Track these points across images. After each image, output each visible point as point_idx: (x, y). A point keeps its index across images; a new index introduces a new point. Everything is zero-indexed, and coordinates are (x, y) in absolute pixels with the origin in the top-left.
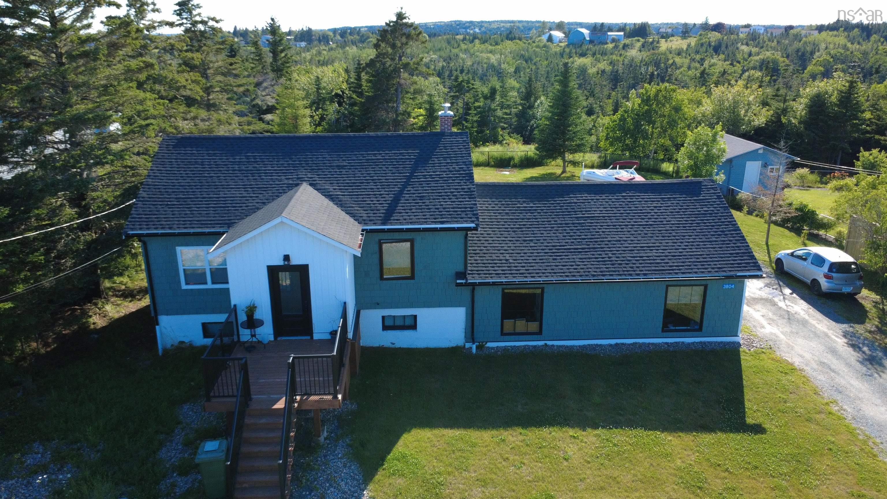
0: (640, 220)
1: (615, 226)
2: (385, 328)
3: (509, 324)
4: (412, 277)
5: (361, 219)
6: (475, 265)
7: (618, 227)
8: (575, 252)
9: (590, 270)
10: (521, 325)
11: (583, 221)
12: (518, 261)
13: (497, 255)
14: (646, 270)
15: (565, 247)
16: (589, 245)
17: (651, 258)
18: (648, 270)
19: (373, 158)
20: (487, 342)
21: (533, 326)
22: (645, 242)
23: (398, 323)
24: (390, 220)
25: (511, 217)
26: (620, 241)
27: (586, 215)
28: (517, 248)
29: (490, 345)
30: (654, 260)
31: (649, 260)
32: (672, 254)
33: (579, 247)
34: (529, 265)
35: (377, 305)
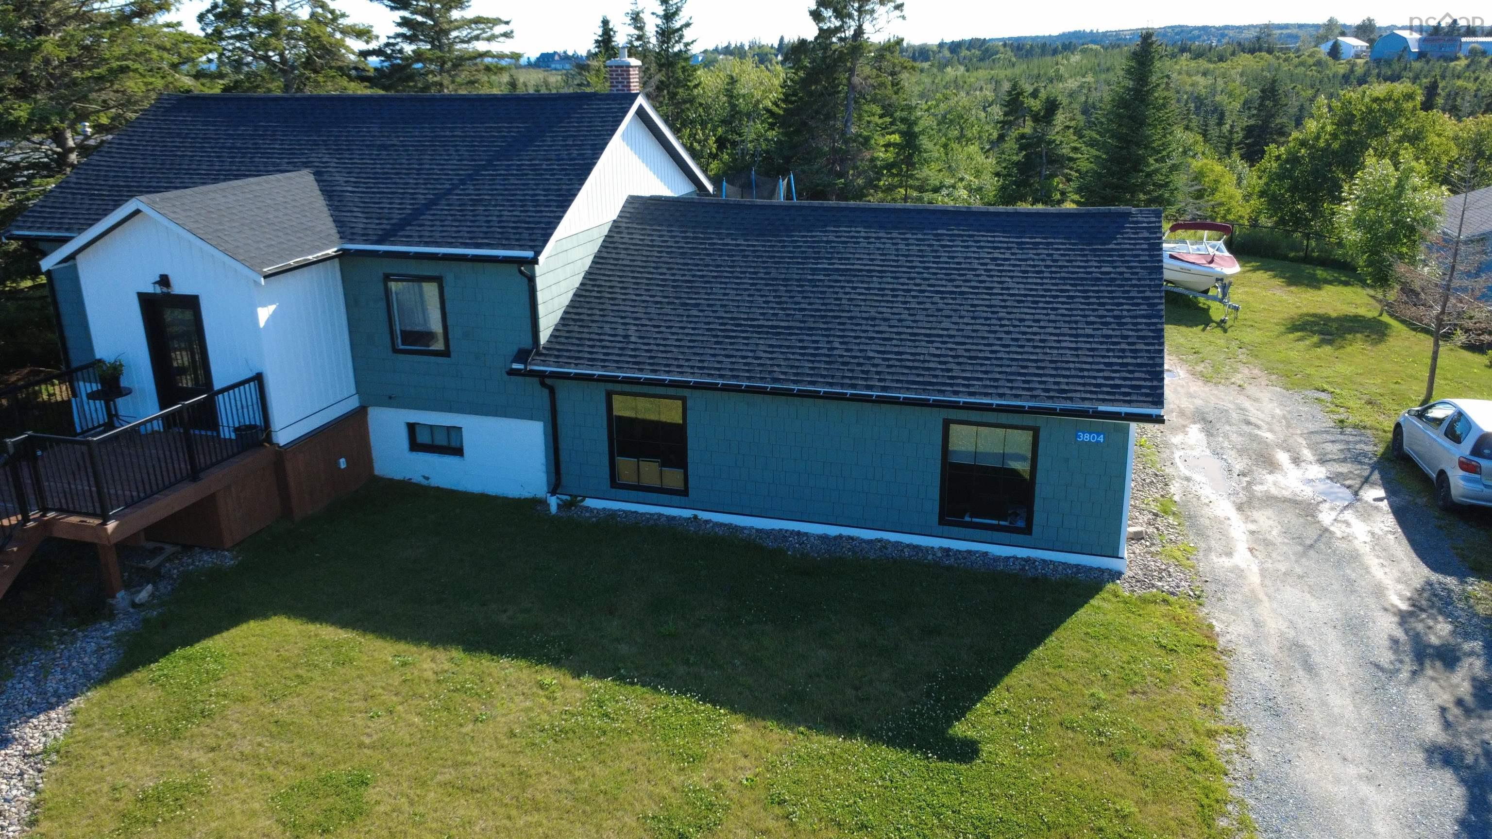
0: (944, 283)
1: (883, 289)
2: (415, 446)
3: (626, 465)
4: (446, 353)
5: (349, 231)
6: (563, 340)
7: (886, 292)
8: (768, 333)
9: (776, 369)
10: (650, 471)
11: (822, 277)
12: (645, 341)
13: (613, 326)
14: (892, 381)
15: (755, 323)
16: (804, 322)
17: (922, 358)
18: (898, 381)
19: (448, 133)
20: (584, 498)
21: (673, 478)
22: (929, 325)
23: (440, 440)
24: (395, 236)
25: (686, 261)
26: (874, 319)
27: (836, 266)
28: (661, 317)
29: (590, 503)
30: (924, 361)
31: (913, 361)
32: (973, 354)
33: (783, 324)
34: (662, 348)
35: (391, 401)
